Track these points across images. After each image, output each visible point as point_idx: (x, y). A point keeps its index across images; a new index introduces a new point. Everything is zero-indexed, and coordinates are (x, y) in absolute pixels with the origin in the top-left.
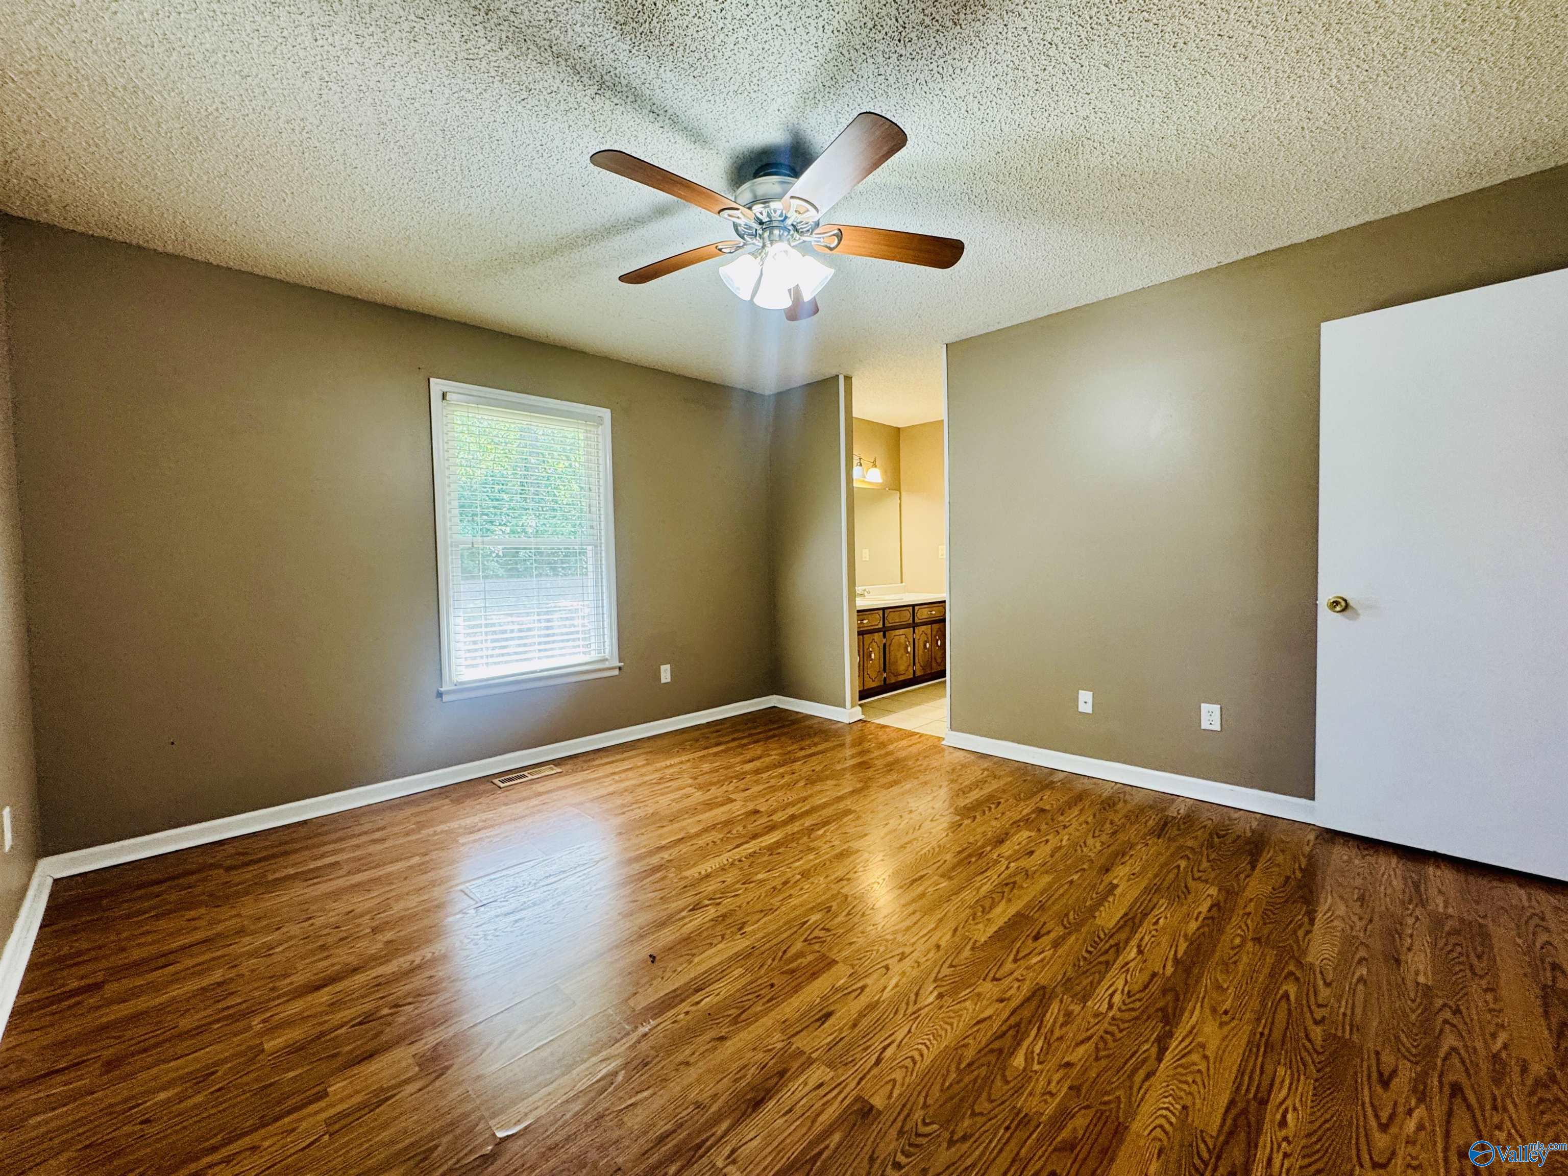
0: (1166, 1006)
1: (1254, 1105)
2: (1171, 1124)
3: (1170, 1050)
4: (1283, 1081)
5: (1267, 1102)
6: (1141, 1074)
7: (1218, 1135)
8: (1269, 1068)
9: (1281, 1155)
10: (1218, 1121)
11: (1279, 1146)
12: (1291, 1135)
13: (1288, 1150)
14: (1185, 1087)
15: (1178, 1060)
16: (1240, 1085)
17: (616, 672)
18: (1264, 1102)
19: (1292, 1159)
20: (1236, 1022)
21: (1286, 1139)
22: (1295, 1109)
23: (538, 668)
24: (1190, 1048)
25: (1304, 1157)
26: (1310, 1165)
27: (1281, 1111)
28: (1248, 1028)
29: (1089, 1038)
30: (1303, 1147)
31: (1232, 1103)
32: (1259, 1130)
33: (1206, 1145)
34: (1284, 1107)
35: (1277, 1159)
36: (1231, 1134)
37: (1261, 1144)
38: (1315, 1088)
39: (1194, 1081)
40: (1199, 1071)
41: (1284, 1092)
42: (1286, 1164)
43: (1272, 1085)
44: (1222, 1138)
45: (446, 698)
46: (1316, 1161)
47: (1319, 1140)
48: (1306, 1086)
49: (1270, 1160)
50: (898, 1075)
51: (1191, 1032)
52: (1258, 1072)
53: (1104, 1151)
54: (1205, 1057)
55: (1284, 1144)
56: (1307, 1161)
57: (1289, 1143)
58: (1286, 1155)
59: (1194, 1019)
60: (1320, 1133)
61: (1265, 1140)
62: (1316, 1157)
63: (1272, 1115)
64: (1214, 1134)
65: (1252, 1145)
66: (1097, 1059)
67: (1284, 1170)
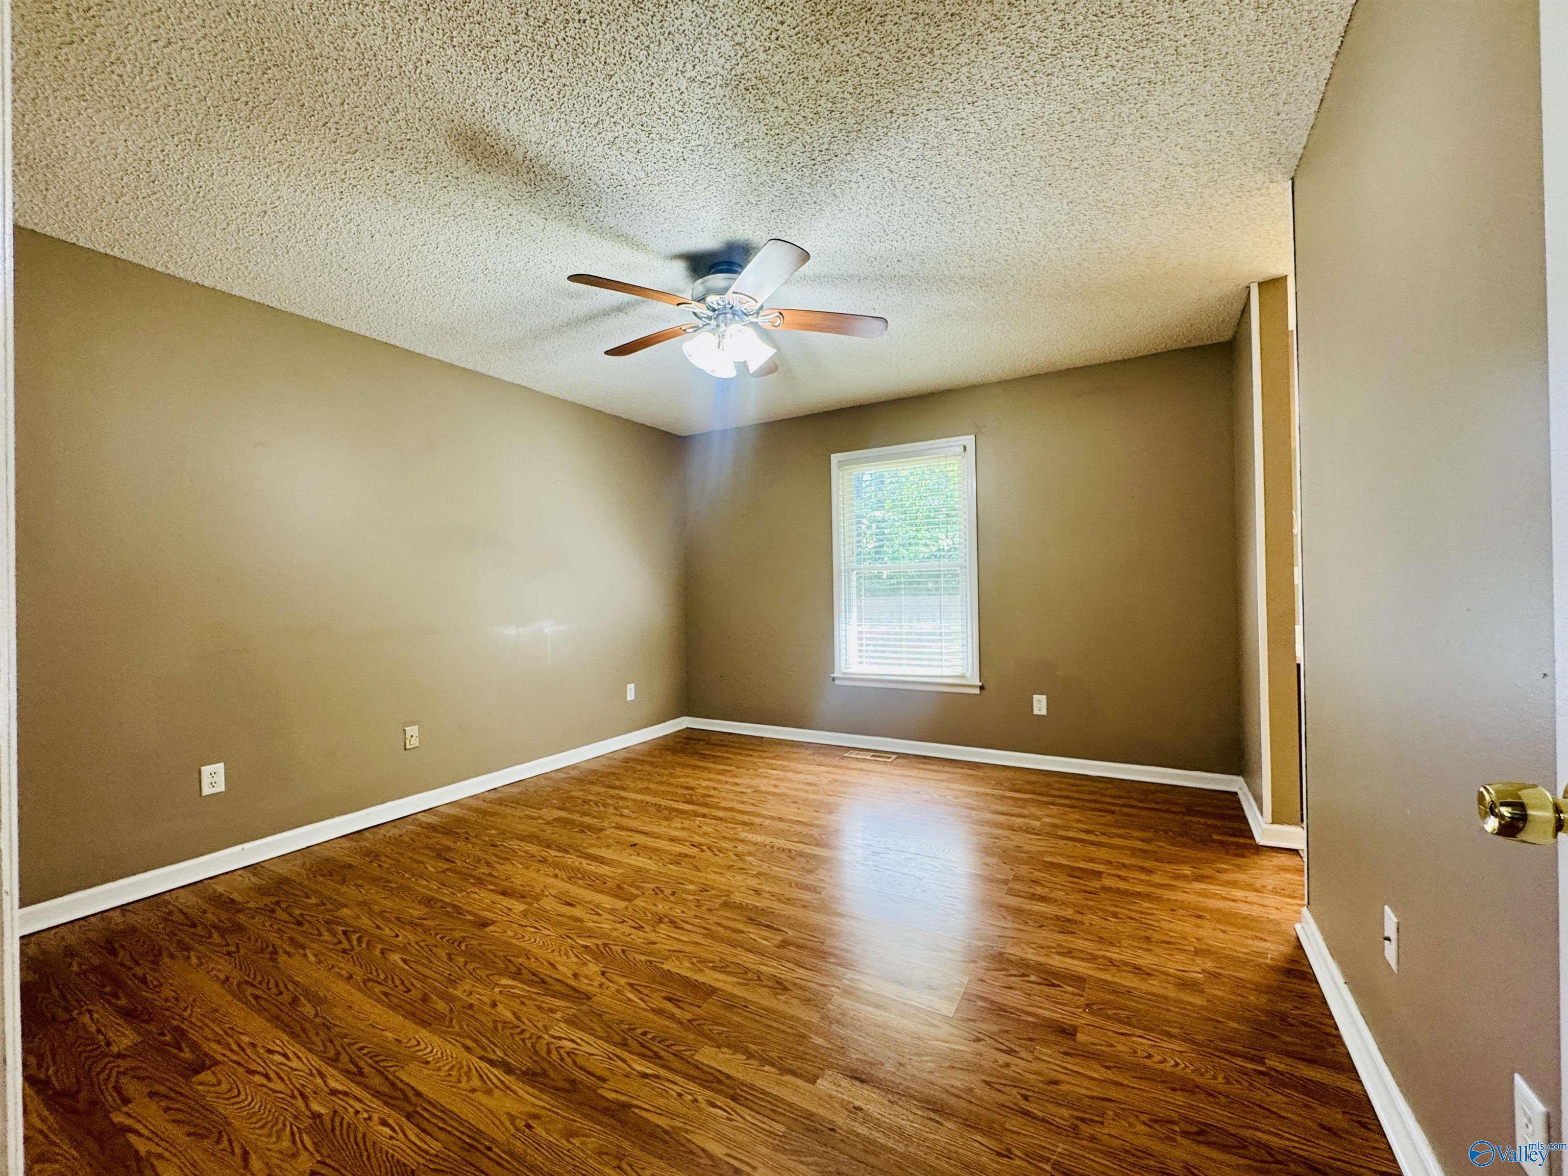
0: (548, 1077)
1: (410, 1109)
2: (418, 1051)
3: (491, 1069)
4: (426, 1143)
5: (408, 1119)
6: (469, 1043)
7: (395, 1076)
8: (442, 1136)
9: (359, 1109)
10: (406, 1080)
11: (367, 1111)
12: (371, 1124)
13: (360, 1116)
14: (447, 1068)
15: (476, 1068)
16: (435, 1107)
17: (977, 691)
18: (409, 1117)
19: (352, 1114)
20: (513, 1131)
21: (370, 1118)
22: (391, 1138)
23: (899, 673)
24: (488, 1082)
25: (349, 1124)
26: (341, 1124)
27: (396, 1128)
28: (501, 1137)
29: (519, 1019)
30: (356, 1127)
31: (418, 1094)
32: (386, 1103)
33: (391, 1067)
34: (398, 1131)
35: (358, 1106)
36: (393, 1084)
37: (374, 1100)
38: (405, 1165)
39: (450, 1075)
40: (459, 1081)
41: (413, 1137)
42: (351, 1110)
43: (424, 1131)
44: (391, 1077)
45: (837, 682)
46: (341, 1130)
47: (357, 1144)
48: (412, 1160)
49: (360, 1101)
50: (510, 933)
51: (508, 1088)
52: (442, 1125)
53: (413, 1014)
54: (473, 1090)
55: (366, 1115)
56: (345, 1126)
57: (365, 1119)
58: (357, 1112)
59: (525, 1096)
60: (361, 1145)
61: (376, 1104)
62: (345, 1133)
63: (394, 1118)
64: (397, 1074)
65: (377, 1094)
66: (494, 1021)
67: (347, 1106)
